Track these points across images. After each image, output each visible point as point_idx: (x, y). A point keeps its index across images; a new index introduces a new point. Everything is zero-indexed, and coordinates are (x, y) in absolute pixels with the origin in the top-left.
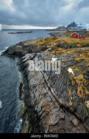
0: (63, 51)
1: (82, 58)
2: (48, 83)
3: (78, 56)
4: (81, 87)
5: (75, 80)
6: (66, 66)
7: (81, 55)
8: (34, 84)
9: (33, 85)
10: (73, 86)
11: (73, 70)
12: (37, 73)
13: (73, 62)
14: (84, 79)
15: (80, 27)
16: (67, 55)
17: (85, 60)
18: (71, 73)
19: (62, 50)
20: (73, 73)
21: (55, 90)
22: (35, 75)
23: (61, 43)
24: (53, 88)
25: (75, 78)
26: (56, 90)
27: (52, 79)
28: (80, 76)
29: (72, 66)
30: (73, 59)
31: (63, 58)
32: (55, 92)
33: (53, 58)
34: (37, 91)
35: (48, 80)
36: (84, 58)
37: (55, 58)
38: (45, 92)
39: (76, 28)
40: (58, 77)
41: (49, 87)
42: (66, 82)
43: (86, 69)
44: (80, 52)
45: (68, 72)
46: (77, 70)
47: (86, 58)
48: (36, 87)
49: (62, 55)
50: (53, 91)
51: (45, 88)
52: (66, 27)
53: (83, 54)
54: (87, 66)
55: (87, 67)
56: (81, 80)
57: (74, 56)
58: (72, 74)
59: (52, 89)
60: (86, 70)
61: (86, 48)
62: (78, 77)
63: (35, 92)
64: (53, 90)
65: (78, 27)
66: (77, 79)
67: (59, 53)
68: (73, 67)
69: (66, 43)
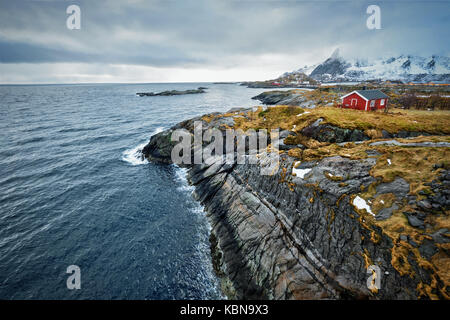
0: (326, 149)
1: (396, 169)
2: (294, 235)
3: (381, 164)
4: (400, 248)
5: (378, 229)
6: (345, 191)
7: (389, 161)
8: (254, 236)
9: (251, 240)
10: (375, 245)
11: (368, 204)
12: (255, 208)
13: (367, 180)
14: (408, 228)
15: (355, 74)
16: (342, 160)
17: (408, 174)
18: (365, 210)
19: (321, 146)
20: (369, 211)
21: (319, 255)
22: (250, 215)
23: (316, 124)
24: (311, 249)
25: (380, 224)
26: (322, 253)
27: (304, 226)
28: (394, 218)
29: (366, 190)
30: (366, 173)
31: (330, 169)
32: (319, 259)
33: (297, 168)
34: (265, 254)
35: (293, 228)
36: (401, 170)
37: (304, 168)
38: (289, 257)
39: (342, 76)
40: (324, 221)
41: (298, 247)
42: (352, 233)
43: (411, 201)
44: (385, 152)
45: (354, 207)
46: (382, 202)
47: (408, 171)
48: (259, 244)
49: (326, 161)
50: (313, 258)
51: (287, 248)
52: (308, 73)
53: (396, 158)
54: (415, 191)
55: (414, 195)
56: (400, 230)
57: (366, 164)
58: (367, 214)
59: (309, 253)
60: (411, 204)
61: (405, 140)
62: (388, 222)
63: (258, 256)
64: (315, 254)
65: (349, 74)
66: (385, 228)
67: (314, 156)
68: (368, 195)
69: (332, 125)
